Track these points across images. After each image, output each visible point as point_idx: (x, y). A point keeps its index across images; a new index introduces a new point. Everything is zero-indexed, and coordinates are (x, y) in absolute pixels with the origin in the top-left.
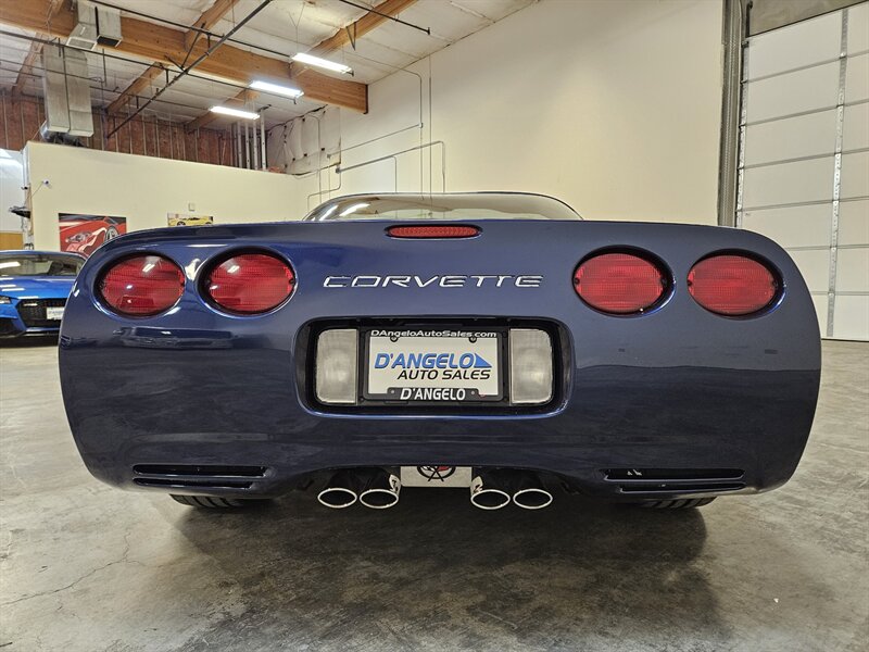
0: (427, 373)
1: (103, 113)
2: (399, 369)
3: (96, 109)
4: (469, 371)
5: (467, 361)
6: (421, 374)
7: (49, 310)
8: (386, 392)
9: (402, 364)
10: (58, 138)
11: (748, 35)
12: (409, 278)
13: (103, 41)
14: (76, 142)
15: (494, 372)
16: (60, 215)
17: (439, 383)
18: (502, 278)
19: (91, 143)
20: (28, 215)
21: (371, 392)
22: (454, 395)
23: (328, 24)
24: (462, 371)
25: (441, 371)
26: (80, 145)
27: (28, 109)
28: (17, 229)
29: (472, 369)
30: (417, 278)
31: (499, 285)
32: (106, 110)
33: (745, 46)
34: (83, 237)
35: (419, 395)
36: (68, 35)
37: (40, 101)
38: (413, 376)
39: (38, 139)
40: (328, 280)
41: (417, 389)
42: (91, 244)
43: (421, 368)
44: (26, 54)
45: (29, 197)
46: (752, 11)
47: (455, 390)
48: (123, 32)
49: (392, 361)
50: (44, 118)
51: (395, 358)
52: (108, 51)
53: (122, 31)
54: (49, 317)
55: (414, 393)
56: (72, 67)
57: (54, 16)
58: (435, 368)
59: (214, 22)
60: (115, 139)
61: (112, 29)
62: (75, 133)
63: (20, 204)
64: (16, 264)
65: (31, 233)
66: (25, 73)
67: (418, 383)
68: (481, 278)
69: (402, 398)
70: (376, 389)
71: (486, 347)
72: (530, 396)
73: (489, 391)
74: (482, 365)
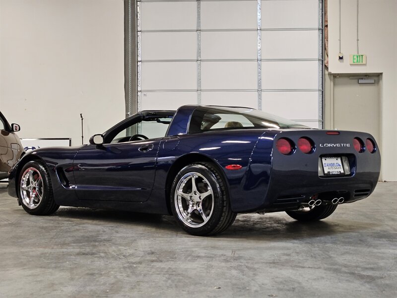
18: (345, 144)
25: (334, 167)
30: (334, 144)
40: (320, 145)
51: (327, 164)
55: (332, 173)
68: (342, 144)
70: (326, 172)
71: (339, 161)
72: (347, 172)
73: (342, 172)
74: (339, 165)
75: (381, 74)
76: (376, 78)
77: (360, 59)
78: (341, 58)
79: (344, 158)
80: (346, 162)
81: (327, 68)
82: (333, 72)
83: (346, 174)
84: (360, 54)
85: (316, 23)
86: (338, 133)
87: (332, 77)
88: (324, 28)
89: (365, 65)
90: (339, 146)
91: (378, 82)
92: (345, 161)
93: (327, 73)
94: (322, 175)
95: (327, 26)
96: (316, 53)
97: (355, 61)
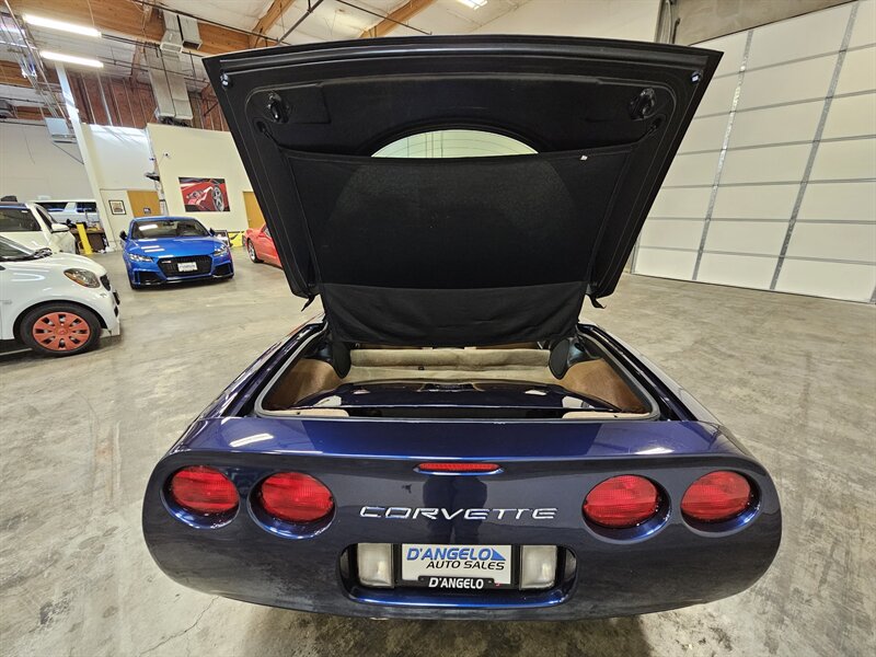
0: (450, 564)
1: (198, 96)
2: (428, 560)
3: (190, 93)
4: (487, 562)
5: (485, 554)
6: (446, 564)
7: (179, 265)
8: (416, 579)
9: (430, 556)
10: (168, 121)
12: (437, 510)
13: (186, 44)
14: (183, 123)
15: (508, 564)
16: (180, 178)
17: (462, 571)
18: (520, 511)
19: (194, 124)
20: (158, 179)
21: (404, 578)
22: (474, 585)
23: (355, 28)
24: (481, 562)
25: (463, 562)
26: (185, 125)
27: (144, 95)
28: (153, 188)
29: (489, 561)
30: (444, 511)
31: (518, 517)
32: (200, 94)
34: (198, 194)
35: (444, 584)
36: (160, 40)
37: (149, 87)
38: (440, 565)
39: (155, 121)
40: (364, 509)
41: (443, 578)
42: (204, 199)
43: (446, 559)
44: (132, 53)
45: (156, 166)
47: (475, 579)
48: (202, 36)
49: (421, 555)
50: (155, 104)
51: (424, 551)
52: (193, 52)
53: (200, 34)
54: (180, 270)
55: (440, 583)
56: (169, 64)
57: (147, 23)
58: (458, 559)
59: (269, 28)
60: (210, 117)
61: (193, 35)
62: (180, 117)
63: (151, 170)
64: (155, 226)
65: (163, 192)
66: (136, 67)
67: (444, 572)
68: (502, 511)
69: (430, 585)
73: (503, 580)
74: (498, 558)
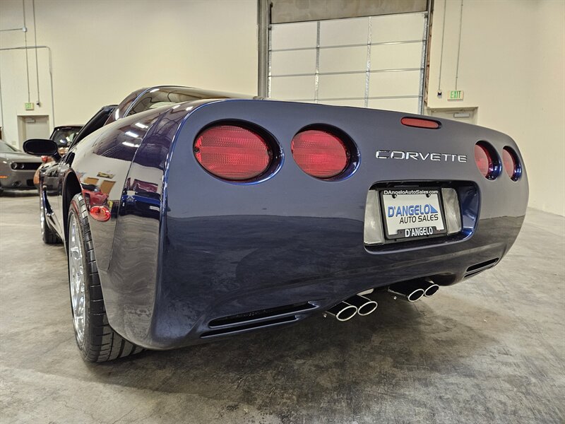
0: (411, 219)
2: (400, 217)
4: (429, 215)
5: (427, 209)
6: (409, 219)
8: (396, 233)
9: (400, 213)
11: (271, 23)
15: (440, 216)
17: (417, 224)
18: (453, 156)
21: (389, 234)
22: (429, 232)
24: (426, 216)
25: (417, 216)
29: (430, 214)
31: (452, 160)
33: (270, 29)
35: (413, 233)
38: (406, 220)
41: (412, 229)
46: (272, 9)
47: (428, 228)
49: (395, 212)
51: (397, 209)
55: (411, 232)
58: (415, 215)
67: (412, 225)
68: (446, 156)
69: (406, 236)
70: (392, 231)
71: (433, 200)
72: (454, 229)
73: (440, 227)
74: (434, 211)
75: (477, 108)
76: (471, 113)
77: (457, 95)
78: (440, 94)
79: (446, 192)
80: (452, 201)
81: (426, 103)
82: (431, 107)
83: (451, 232)
84: (458, 90)
85: (419, 63)
86: (436, 125)
87: (430, 112)
88: (425, 68)
89: (462, 100)
90: (437, 158)
91: (473, 115)
92: (449, 200)
93: (425, 108)
94: (379, 240)
95: (429, 66)
96: (417, 90)
97: (453, 96)
